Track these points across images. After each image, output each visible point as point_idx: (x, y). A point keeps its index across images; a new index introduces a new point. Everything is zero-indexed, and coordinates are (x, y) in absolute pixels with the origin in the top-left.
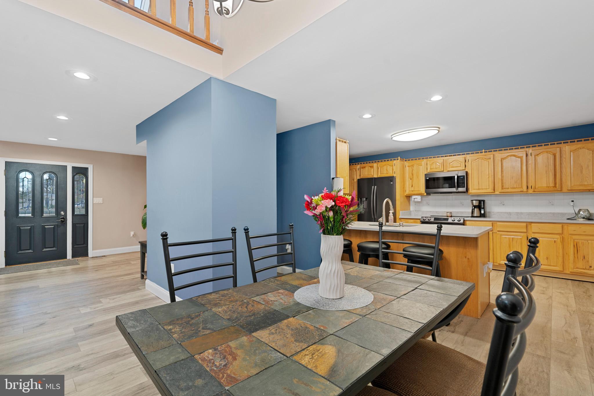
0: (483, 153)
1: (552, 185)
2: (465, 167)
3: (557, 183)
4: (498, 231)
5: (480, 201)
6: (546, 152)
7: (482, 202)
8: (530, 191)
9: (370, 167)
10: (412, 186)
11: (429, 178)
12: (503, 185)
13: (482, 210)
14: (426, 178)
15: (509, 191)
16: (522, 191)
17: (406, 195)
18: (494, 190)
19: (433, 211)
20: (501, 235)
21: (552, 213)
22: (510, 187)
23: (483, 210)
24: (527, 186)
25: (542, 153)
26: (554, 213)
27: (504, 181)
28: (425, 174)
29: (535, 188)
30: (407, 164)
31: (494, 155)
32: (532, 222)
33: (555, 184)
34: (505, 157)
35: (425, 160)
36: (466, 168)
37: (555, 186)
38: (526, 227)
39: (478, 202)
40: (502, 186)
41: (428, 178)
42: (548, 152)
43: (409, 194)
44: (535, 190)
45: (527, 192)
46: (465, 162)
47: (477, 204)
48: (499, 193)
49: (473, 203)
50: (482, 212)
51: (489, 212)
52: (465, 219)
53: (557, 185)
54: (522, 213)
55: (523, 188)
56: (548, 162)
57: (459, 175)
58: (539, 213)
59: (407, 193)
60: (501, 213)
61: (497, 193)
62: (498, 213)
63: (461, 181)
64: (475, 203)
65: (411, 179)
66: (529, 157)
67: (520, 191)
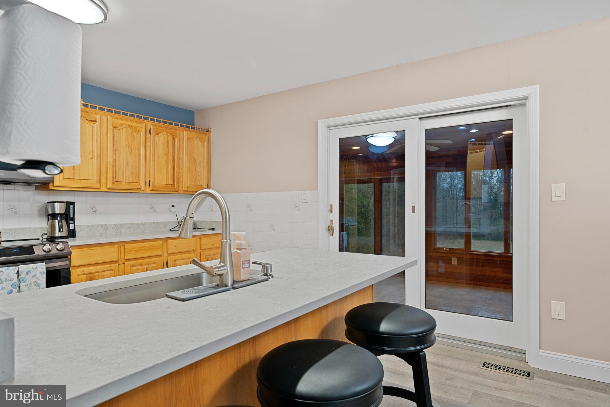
1: (171, 182)
3: (175, 181)
5: (70, 205)
6: (165, 132)
8: (148, 189)
12: (114, 175)
13: (70, 222)
15: (123, 187)
18: (100, 184)
21: (155, 223)
22: (124, 181)
23: (72, 222)
24: (145, 180)
25: (162, 133)
27: (117, 169)
29: (154, 185)
31: (101, 115)
34: (118, 125)
37: (173, 185)
40: (113, 178)
42: (168, 134)
44: (154, 189)
45: (144, 190)
47: (63, 212)
48: (107, 190)
50: (71, 226)
53: (175, 183)
55: (140, 184)
58: (142, 224)
60: (93, 226)
61: (103, 189)
62: (88, 226)
64: (59, 208)
66: (148, 134)
67: (138, 189)
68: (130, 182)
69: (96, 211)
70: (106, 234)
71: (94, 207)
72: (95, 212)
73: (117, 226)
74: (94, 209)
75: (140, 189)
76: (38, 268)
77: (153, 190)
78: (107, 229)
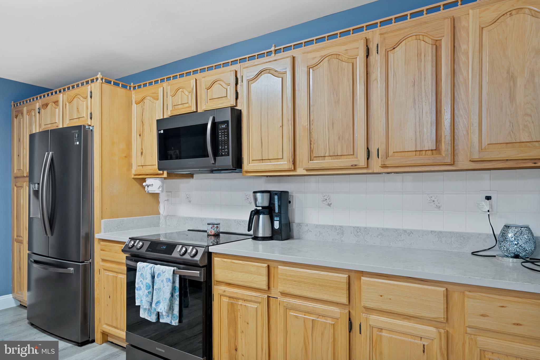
0: (273, 55)
1: (429, 144)
2: (237, 98)
3: (443, 140)
4: (284, 294)
5: (271, 194)
6: (414, 37)
7: (276, 197)
8: (376, 165)
9: (55, 103)
10: (142, 153)
11: (164, 130)
12: (312, 146)
13: (275, 219)
14: (158, 130)
15: (326, 166)
16: (354, 167)
17: (133, 177)
18: (294, 163)
19: (196, 219)
20: (287, 308)
21: (435, 232)
22: (327, 155)
23: (278, 219)
24: (368, 148)
25: (403, 43)
26: (441, 232)
27: (314, 135)
28: (157, 120)
29: (387, 156)
30: (135, 95)
31: (294, 58)
32: (362, 273)
33: (438, 140)
34: (316, 60)
35: (165, 84)
36: (238, 100)
37: (437, 149)
38: (345, 286)
39: (267, 196)
40: (311, 151)
41: (162, 132)
42: (421, 37)
43: (137, 173)
44: (388, 163)
45: (367, 167)
46: (237, 84)
47: (266, 204)
48: (305, 173)
49: (256, 200)
50: (277, 225)
51: (299, 224)
52: (211, 249)
53: (443, 144)
54: (366, 230)
55: (357, 158)
56: (419, 69)
57: (216, 120)
58: (405, 231)
59: (134, 170)
60: (323, 227)
61: (300, 171)
62: (317, 226)
63: (222, 137)
64: (263, 201)
65: (140, 135)
66: (374, 57)
67: (352, 166)
68: (337, 156)
69: (331, 204)
70: (342, 241)
71: (328, 199)
72: (329, 205)
73: (358, 231)
74: (328, 201)
75: (356, 165)
76: (166, 273)
77: (384, 166)
78: (343, 234)
